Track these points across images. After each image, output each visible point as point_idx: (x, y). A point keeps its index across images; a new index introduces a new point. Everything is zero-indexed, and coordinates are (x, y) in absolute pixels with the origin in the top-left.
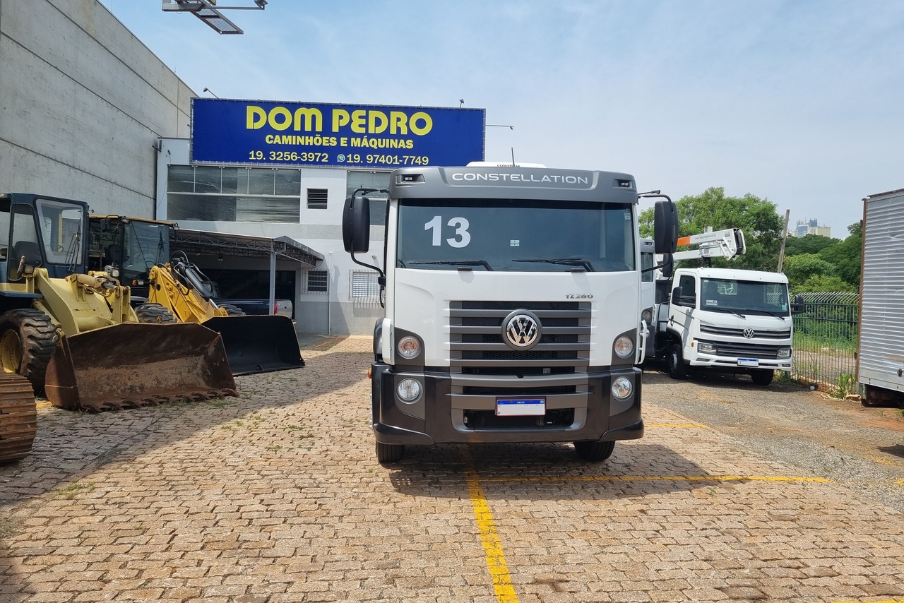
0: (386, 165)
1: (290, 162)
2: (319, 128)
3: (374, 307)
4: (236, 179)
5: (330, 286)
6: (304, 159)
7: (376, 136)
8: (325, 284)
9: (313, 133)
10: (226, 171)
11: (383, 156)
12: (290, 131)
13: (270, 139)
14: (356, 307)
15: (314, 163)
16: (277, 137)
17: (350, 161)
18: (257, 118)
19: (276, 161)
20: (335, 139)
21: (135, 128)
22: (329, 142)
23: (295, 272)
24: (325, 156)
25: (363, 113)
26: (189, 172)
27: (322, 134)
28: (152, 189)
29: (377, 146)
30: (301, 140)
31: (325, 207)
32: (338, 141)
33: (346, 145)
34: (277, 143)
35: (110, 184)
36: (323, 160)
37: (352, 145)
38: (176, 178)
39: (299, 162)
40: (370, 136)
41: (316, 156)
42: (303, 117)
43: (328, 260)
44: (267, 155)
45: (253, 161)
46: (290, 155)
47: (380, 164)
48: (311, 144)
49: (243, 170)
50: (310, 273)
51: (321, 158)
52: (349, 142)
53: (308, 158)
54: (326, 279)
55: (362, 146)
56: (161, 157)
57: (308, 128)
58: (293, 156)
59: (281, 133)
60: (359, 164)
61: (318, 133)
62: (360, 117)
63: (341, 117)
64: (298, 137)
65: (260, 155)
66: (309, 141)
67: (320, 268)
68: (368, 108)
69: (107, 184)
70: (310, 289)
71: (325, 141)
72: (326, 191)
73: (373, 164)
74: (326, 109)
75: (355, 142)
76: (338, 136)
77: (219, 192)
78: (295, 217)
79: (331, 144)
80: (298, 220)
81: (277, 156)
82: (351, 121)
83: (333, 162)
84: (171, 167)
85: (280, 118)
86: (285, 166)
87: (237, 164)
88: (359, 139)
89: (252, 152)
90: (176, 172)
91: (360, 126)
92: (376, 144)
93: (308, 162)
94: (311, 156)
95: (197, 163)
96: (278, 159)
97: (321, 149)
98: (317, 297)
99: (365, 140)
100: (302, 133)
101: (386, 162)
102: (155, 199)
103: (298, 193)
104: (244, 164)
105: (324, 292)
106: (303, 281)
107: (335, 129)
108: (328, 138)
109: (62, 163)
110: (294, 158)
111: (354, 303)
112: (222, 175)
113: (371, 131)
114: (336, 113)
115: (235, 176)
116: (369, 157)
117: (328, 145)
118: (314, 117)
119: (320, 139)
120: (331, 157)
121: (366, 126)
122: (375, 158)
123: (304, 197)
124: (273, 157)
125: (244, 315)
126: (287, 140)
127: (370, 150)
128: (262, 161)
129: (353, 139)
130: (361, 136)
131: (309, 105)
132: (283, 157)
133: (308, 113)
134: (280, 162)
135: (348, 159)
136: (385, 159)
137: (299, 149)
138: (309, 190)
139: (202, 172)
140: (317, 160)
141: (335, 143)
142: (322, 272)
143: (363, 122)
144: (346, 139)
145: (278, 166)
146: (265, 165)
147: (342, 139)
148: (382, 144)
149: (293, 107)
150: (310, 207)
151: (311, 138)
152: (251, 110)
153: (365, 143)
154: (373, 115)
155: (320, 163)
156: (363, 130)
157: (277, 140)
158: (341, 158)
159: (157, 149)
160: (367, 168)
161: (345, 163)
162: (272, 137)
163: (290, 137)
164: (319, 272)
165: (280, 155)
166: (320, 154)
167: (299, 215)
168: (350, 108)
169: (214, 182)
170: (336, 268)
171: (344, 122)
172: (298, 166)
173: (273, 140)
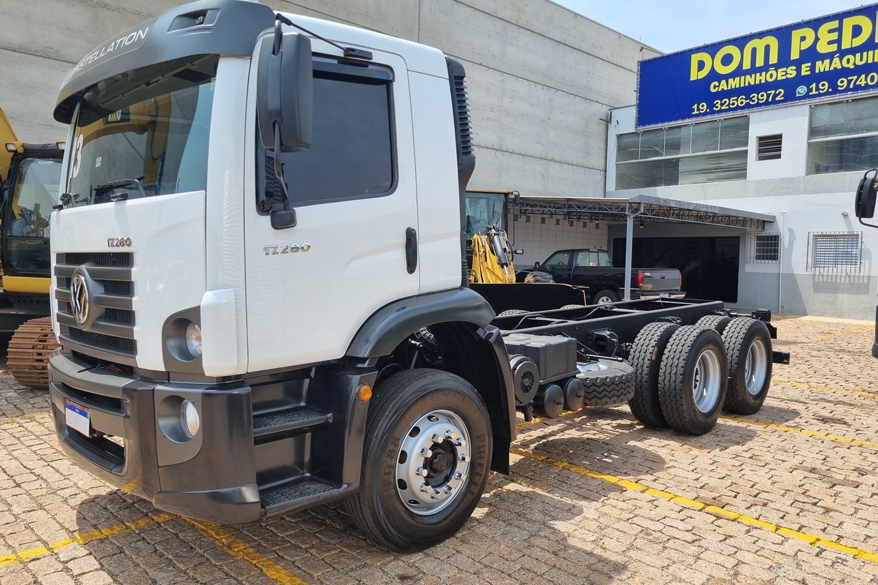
0: (867, 87)
1: (738, 108)
2: (773, 59)
3: (843, 281)
4: (679, 139)
5: (782, 254)
6: (754, 101)
7: (853, 51)
8: (776, 251)
9: (766, 67)
10: (671, 132)
11: (863, 76)
12: (739, 72)
13: (715, 87)
14: (816, 280)
15: (767, 103)
16: (723, 82)
17: (814, 92)
18: (701, 65)
19: (721, 111)
20: (795, 68)
21: (580, 104)
22: (787, 74)
23: (739, 237)
24: (780, 93)
25: (835, 24)
26: (635, 139)
27: (777, 67)
28: (602, 161)
29: (854, 64)
30: (750, 80)
31: (779, 157)
32: (799, 70)
33: (809, 73)
34: (723, 89)
35: (545, 161)
36: (777, 99)
37: (817, 71)
38: (625, 147)
39: (748, 106)
40: (842, 53)
41: (768, 96)
42: (754, 51)
43: (779, 220)
44: (711, 105)
45: (696, 116)
46: (737, 100)
47: (857, 88)
48: (763, 81)
49: (687, 127)
50: (759, 238)
51: (775, 95)
52: (813, 68)
53: (758, 99)
54: (776, 245)
55: (832, 69)
56: (612, 127)
57: (760, 62)
58: (741, 101)
59: (727, 77)
60: (827, 93)
61: (772, 65)
62: (830, 31)
63: (803, 39)
64: (748, 77)
65: (704, 107)
66: (761, 78)
67: (769, 231)
68: (840, 17)
69: (542, 162)
70: (758, 258)
71: (780, 75)
72: (780, 136)
73: (847, 89)
74: (784, 34)
75: (821, 66)
76: (798, 64)
77: (662, 155)
78: (741, 172)
79: (789, 76)
80: (744, 176)
81: (722, 105)
82: (817, 39)
83: (790, 97)
84: (620, 137)
85: (727, 60)
86: (731, 114)
87: (679, 122)
88: (827, 62)
89: (696, 106)
90: (625, 140)
91: (830, 43)
92: (851, 61)
93: (758, 105)
94: (762, 96)
95: (642, 128)
96: (723, 108)
97: (776, 84)
98: (767, 267)
99: (836, 60)
100: (754, 70)
101: (867, 84)
102: (606, 171)
103: (746, 144)
104: (687, 121)
105: (774, 261)
106: (749, 249)
107: (795, 55)
108: (785, 69)
109: (487, 148)
110: (742, 103)
111: (814, 275)
112: (665, 137)
113: (846, 45)
114: (796, 35)
115: (679, 136)
116: (842, 82)
117: (784, 77)
118: (767, 48)
119: (774, 73)
120: (789, 92)
121: (839, 41)
122: (849, 82)
123: (752, 148)
124: (717, 107)
125: (552, 282)
126: (734, 83)
127: (845, 72)
128: (705, 114)
129: (819, 64)
130: (830, 56)
131: (761, 35)
132: (728, 105)
133: (759, 44)
134: (725, 111)
135: (811, 90)
136: (866, 79)
137: (747, 91)
138: (761, 139)
139: (646, 137)
140: (770, 100)
141: (794, 73)
142: (771, 237)
143: (835, 36)
144: (809, 64)
145: (723, 116)
146: (709, 118)
147: (804, 66)
148: (861, 60)
149: (740, 42)
150: (761, 158)
151: (764, 73)
152: (695, 59)
153: (836, 64)
154: (848, 23)
155: (774, 102)
156: (834, 47)
157: (723, 86)
158: (802, 90)
159: (608, 121)
160: (837, 97)
161: (807, 96)
162: (717, 83)
163: (737, 79)
164: (768, 237)
165: (725, 102)
166: (773, 92)
167: (746, 169)
168: (815, 24)
169: (657, 146)
170: (791, 231)
171: (806, 45)
172: (745, 112)
173: (719, 86)
